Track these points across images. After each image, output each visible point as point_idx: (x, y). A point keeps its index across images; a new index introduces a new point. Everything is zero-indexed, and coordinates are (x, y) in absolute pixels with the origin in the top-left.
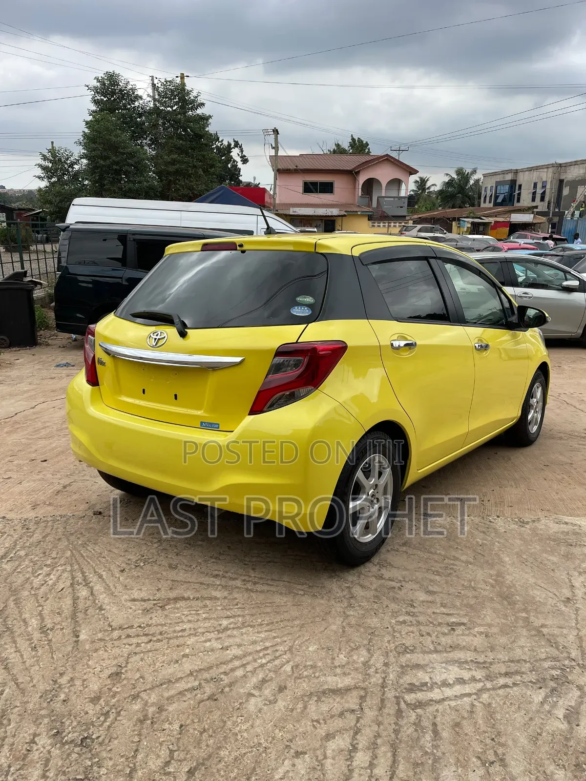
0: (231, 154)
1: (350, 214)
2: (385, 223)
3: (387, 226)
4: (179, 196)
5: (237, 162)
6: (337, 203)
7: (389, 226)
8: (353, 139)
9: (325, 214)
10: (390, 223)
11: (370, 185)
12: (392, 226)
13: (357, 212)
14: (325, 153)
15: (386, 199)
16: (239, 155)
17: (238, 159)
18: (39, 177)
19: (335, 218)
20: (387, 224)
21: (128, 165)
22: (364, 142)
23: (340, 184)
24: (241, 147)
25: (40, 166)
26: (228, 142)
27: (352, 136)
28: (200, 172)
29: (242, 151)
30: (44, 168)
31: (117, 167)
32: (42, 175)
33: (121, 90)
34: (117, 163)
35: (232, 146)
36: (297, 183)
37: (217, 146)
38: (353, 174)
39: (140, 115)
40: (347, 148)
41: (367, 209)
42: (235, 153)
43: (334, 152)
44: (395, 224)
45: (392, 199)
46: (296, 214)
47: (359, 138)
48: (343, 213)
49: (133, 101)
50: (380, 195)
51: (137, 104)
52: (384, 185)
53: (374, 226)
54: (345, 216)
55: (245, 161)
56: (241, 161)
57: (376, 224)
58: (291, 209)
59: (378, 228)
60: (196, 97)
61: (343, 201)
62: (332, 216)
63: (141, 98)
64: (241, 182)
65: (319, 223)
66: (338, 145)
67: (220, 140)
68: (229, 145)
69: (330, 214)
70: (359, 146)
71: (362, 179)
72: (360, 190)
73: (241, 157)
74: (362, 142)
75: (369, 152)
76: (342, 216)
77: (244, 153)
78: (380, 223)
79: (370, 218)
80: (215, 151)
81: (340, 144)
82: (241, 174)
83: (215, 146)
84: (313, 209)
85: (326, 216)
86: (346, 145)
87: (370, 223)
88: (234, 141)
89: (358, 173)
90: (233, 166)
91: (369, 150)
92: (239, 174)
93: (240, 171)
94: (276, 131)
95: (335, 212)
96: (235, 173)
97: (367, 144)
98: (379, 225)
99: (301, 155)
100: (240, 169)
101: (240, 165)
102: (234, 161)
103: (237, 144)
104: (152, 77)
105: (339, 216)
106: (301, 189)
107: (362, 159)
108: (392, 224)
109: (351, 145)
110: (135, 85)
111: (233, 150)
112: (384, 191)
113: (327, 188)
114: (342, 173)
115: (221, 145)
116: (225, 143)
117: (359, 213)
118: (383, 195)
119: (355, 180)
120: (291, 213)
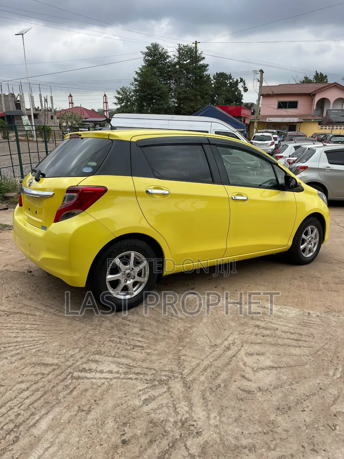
0: (238, 86)
1: (306, 121)
2: (330, 127)
3: (331, 129)
4: (185, 112)
5: (241, 91)
6: (298, 114)
7: (332, 128)
8: (317, 74)
9: (289, 122)
10: (334, 126)
11: (323, 102)
12: (335, 128)
13: (311, 119)
14: (297, 83)
15: (332, 111)
16: (242, 86)
17: (242, 89)
18: (115, 104)
19: (296, 124)
20: (331, 128)
21: (156, 95)
22: (324, 75)
23: (302, 103)
24: (244, 82)
25: (116, 97)
26: (237, 79)
27: (316, 71)
28: (199, 97)
29: (245, 84)
30: (118, 98)
31: (150, 97)
32: (117, 102)
33: (160, 53)
34: (150, 94)
35: (239, 82)
36: (274, 102)
37: (230, 82)
38: (311, 96)
39: (169, 67)
40: (312, 80)
41: (318, 118)
42: (240, 86)
43: (303, 82)
44: (337, 127)
45: (337, 111)
46: (270, 121)
47: (320, 73)
48: (301, 121)
49: (166, 59)
50: (328, 109)
51: (168, 60)
52: (332, 102)
53: (322, 128)
54: (302, 122)
55: (246, 90)
56: (244, 90)
57: (324, 127)
58: (267, 119)
59: (325, 130)
60: (200, 54)
61: (303, 113)
62: (293, 123)
63: (170, 57)
64: (243, 103)
65: (286, 127)
66: (306, 78)
67: (232, 78)
68: (237, 81)
69: (292, 121)
70: (320, 78)
71: (317, 98)
72: (315, 106)
73: (243, 88)
74: (323, 75)
75: (327, 81)
76: (300, 122)
77: (246, 86)
78: (326, 127)
79: (320, 123)
80: (229, 85)
81: (308, 77)
82: (243, 98)
83: (229, 82)
84: (282, 118)
85: (289, 123)
86: (311, 77)
87: (320, 127)
88: (240, 78)
89: (314, 95)
90: (238, 94)
91: (327, 80)
92: (242, 98)
93: (242, 97)
94: (262, 71)
95: (296, 120)
96: (239, 98)
97: (326, 76)
98: (325, 128)
99: (280, 85)
100: (242, 95)
101: (243, 93)
102: (239, 90)
103: (242, 80)
104: (179, 44)
105: (298, 122)
106: (276, 106)
107: (320, 86)
108: (335, 127)
109: (315, 77)
110: (167, 50)
111: (239, 84)
112: (331, 106)
113: (294, 105)
114: (304, 96)
115: (232, 81)
116: (235, 80)
117: (312, 120)
118: (331, 108)
119: (313, 100)
120: (267, 121)
